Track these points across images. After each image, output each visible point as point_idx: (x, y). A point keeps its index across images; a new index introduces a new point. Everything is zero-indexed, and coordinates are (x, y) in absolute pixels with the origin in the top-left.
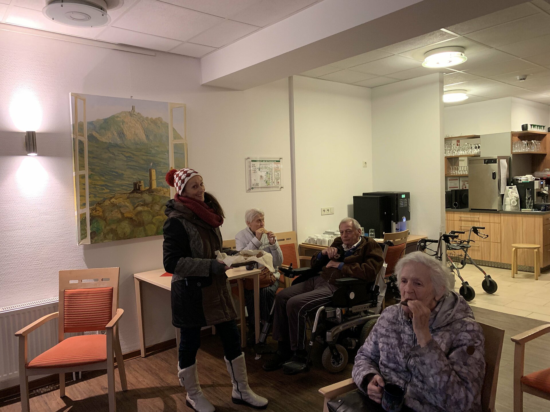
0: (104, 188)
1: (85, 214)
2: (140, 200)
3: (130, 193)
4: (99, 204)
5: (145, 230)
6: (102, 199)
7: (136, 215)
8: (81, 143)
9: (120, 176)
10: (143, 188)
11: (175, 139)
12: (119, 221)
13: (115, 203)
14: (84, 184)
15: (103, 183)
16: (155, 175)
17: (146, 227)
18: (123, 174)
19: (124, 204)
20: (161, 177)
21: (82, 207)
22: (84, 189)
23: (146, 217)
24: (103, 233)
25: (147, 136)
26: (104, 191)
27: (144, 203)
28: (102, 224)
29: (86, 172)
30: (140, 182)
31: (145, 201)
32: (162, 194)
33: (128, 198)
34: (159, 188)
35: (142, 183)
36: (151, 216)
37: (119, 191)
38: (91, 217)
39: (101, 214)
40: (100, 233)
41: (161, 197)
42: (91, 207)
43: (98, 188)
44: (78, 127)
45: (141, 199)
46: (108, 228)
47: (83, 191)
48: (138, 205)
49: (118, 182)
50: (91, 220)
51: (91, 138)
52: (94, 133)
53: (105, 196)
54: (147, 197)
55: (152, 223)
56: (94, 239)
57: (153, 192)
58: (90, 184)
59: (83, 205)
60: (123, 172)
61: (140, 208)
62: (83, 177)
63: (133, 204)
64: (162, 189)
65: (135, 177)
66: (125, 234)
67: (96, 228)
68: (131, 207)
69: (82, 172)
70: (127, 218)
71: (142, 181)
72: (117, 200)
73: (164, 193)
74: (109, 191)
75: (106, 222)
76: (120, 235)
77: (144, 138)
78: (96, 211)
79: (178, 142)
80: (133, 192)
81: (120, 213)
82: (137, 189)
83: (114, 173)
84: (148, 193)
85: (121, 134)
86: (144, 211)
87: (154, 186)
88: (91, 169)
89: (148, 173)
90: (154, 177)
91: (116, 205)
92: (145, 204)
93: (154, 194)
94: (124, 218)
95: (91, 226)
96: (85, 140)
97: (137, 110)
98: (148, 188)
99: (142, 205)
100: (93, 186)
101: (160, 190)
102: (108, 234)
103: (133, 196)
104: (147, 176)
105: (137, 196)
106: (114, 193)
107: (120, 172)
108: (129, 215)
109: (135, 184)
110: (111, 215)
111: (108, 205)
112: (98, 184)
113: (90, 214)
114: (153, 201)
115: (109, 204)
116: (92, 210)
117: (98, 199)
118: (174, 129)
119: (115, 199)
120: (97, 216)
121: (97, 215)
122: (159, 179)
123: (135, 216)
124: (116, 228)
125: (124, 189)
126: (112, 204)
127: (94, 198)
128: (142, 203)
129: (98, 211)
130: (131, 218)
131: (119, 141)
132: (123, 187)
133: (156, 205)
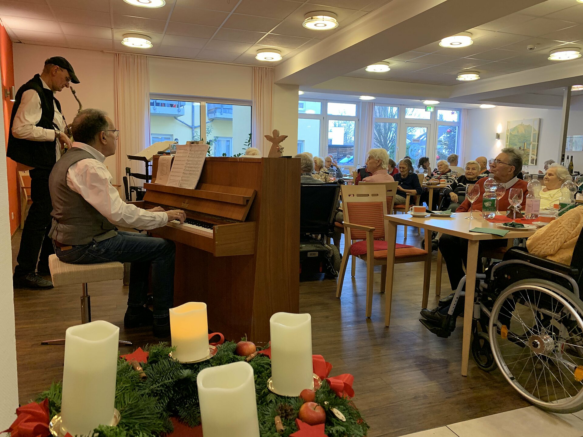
8: (508, 135)
9: (516, 145)
10: (522, 149)
25: (525, 132)
29: (508, 144)
32: (527, 151)
44: (508, 130)
51: (510, 133)
52: (511, 132)
62: (507, 145)
69: (507, 144)
77: (524, 132)
79: (535, 132)
85: (518, 132)
87: (525, 148)
88: (509, 143)
90: (525, 145)
96: (509, 134)
97: (523, 123)
109: (520, 147)
118: (534, 128)
131: (517, 134)
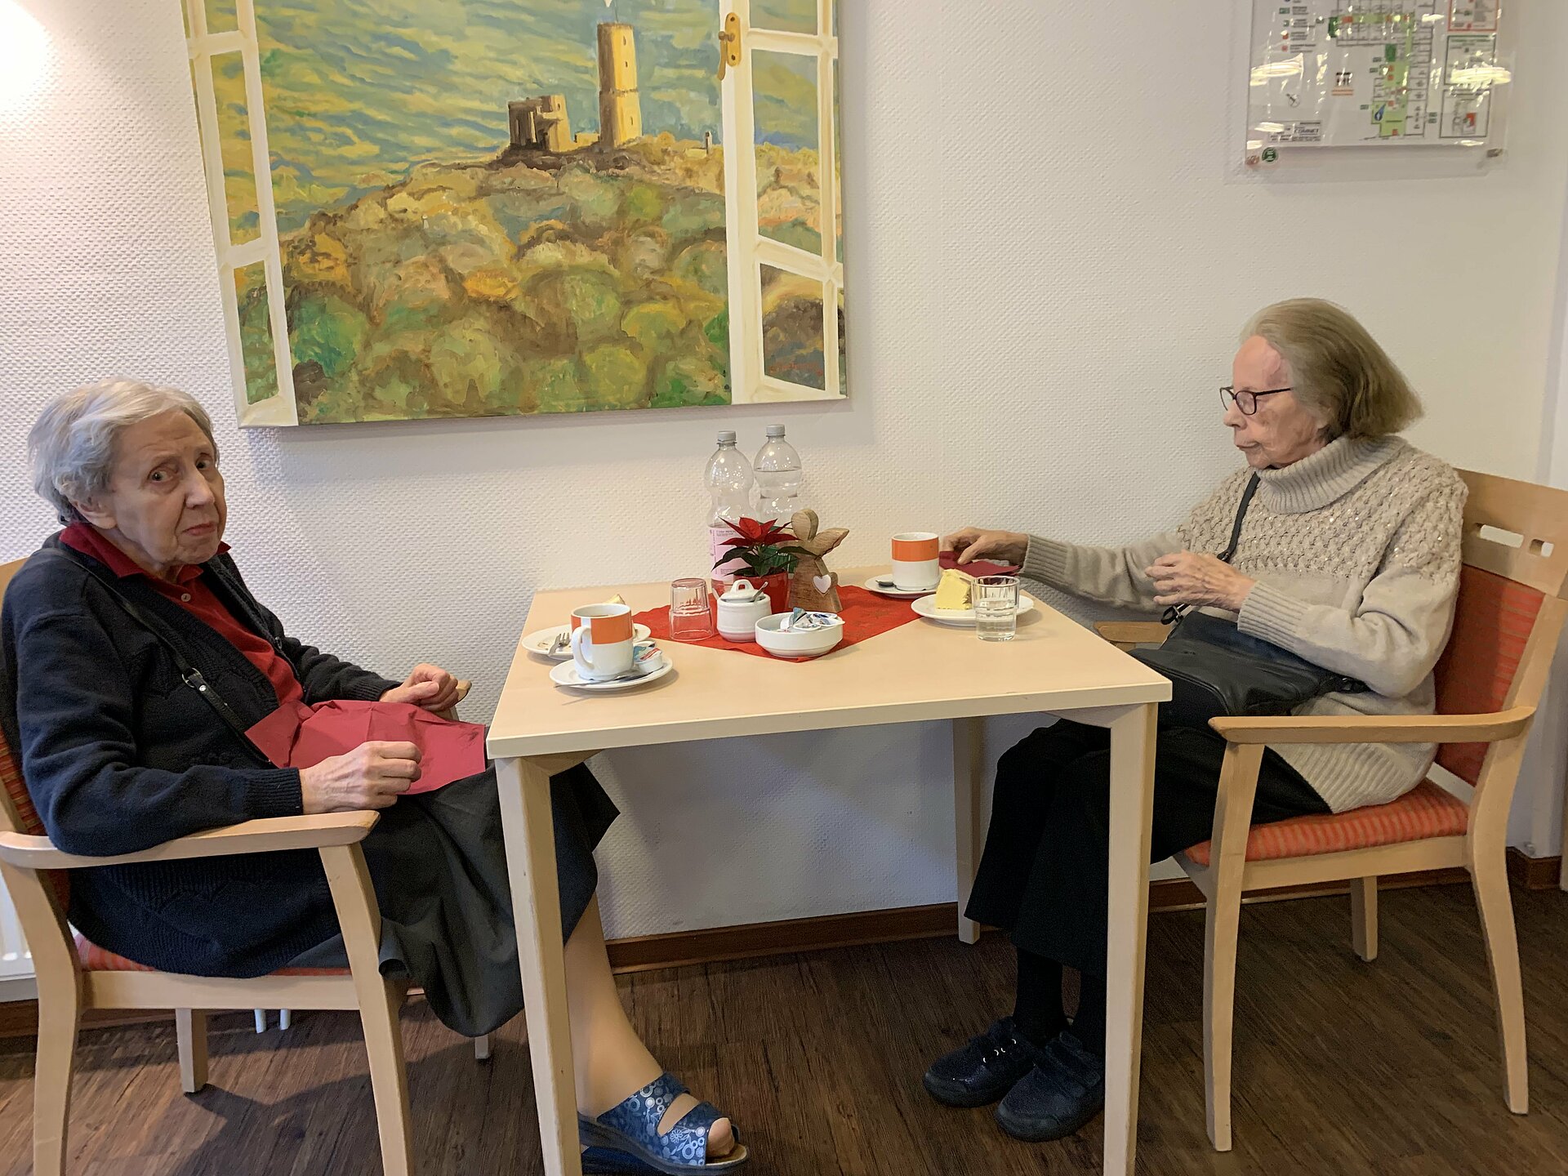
0: (349, 132)
1: (258, 269)
2: (544, 206)
3: (490, 166)
4: (327, 219)
5: (582, 373)
6: (341, 192)
7: (531, 290)
13: (409, 215)
14: (243, 111)
15: (344, 106)
16: (633, 65)
17: (588, 358)
18: (446, 55)
19: (460, 227)
20: (671, 73)
21: (240, 232)
22: (245, 135)
23: (587, 306)
24: (360, 373)
26: (346, 151)
27: (574, 226)
29: (246, 41)
30: (546, 104)
31: (574, 212)
32: (672, 174)
33: (483, 192)
34: (655, 140)
35: (559, 113)
36: (612, 303)
37: (429, 150)
38: (289, 290)
39: (340, 274)
40: (343, 374)
41: (667, 196)
42: (288, 237)
43: (319, 131)
45: (555, 202)
46: (382, 349)
47: (238, 144)
48: (541, 231)
50: (289, 306)
53: (358, 175)
54: (589, 193)
55: (619, 338)
56: (315, 402)
57: (620, 163)
58: (274, 109)
59: (247, 223)
60: (448, 44)
61: (547, 254)
63: (513, 226)
64: (673, 145)
65: (516, 74)
66: (472, 387)
67: (319, 345)
68: (499, 245)
69: (224, 43)
70: (481, 301)
71: (557, 100)
72: (423, 201)
73: (689, 173)
74: (376, 149)
75: (371, 319)
76: (449, 394)
78: (313, 260)
80: (505, 161)
81: (443, 276)
82: (528, 140)
83: (397, 50)
84: (593, 170)
86: (574, 269)
87: (629, 130)
89: (594, 53)
90: (626, 75)
91: (419, 228)
93: (629, 178)
94: (464, 304)
95: (296, 333)
98: (590, 137)
99: (562, 236)
100: (289, 121)
101: (665, 152)
102: (382, 378)
103: (508, 180)
104: (586, 71)
105: (532, 184)
106: (404, 160)
107: (432, 40)
108: (492, 289)
109: (518, 116)
110: (393, 280)
111: (376, 227)
112: (314, 108)
113: (287, 270)
114: (621, 212)
115: (381, 221)
116: (292, 250)
119: (411, 194)
120: (320, 283)
121: (323, 276)
122: (655, 89)
123: (525, 295)
124: (427, 351)
125: (457, 143)
126: (396, 220)
127: (302, 187)
128: (559, 226)
129: (327, 255)
130: (504, 307)
132: (455, 131)
133: (642, 239)
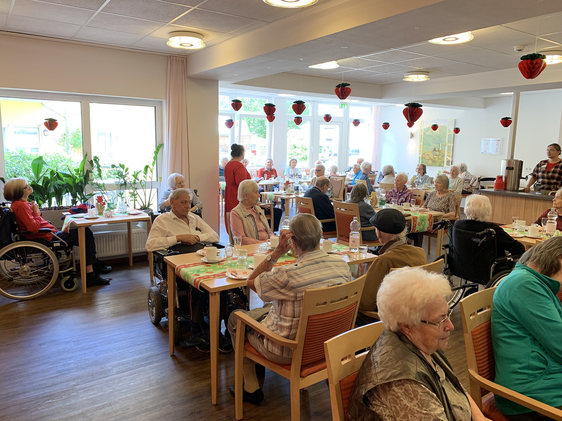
0: (426, 149)
1: (420, 156)
3: (433, 151)
4: (424, 154)
7: (434, 158)
8: (421, 135)
9: (430, 145)
11: (449, 132)
12: (429, 160)
21: (420, 154)
23: (436, 160)
28: (424, 160)
36: (438, 159)
38: (422, 157)
43: (424, 149)
44: (421, 130)
49: (430, 147)
51: (424, 133)
54: (437, 153)
55: (438, 162)
60: (432, 144)
61: (435, 156)
62: (421, 145)
63: (433, 155)
68: (432, 156)
73: (443, 152)
77: (439, 133)
81: (429, 157)
82: (435, 150)
87: (440, 149)
88: (423, 143)
90: (440, 146)
92: (437, 155)
93: (440, 152)
94: (430, 159)
95: (421, 160)
106: (428, 151)
108: (432, 158)
109: (434, 148)
112: (424, 147)
114: (439, 154)
116: (422, 155)
117: (424, 152)
118: (449, 129)
124: (428, 162)
126: (427, 154)
129: (424, 156)
131: (431, 134)
132: (431, 149)
133: (440, 156)
